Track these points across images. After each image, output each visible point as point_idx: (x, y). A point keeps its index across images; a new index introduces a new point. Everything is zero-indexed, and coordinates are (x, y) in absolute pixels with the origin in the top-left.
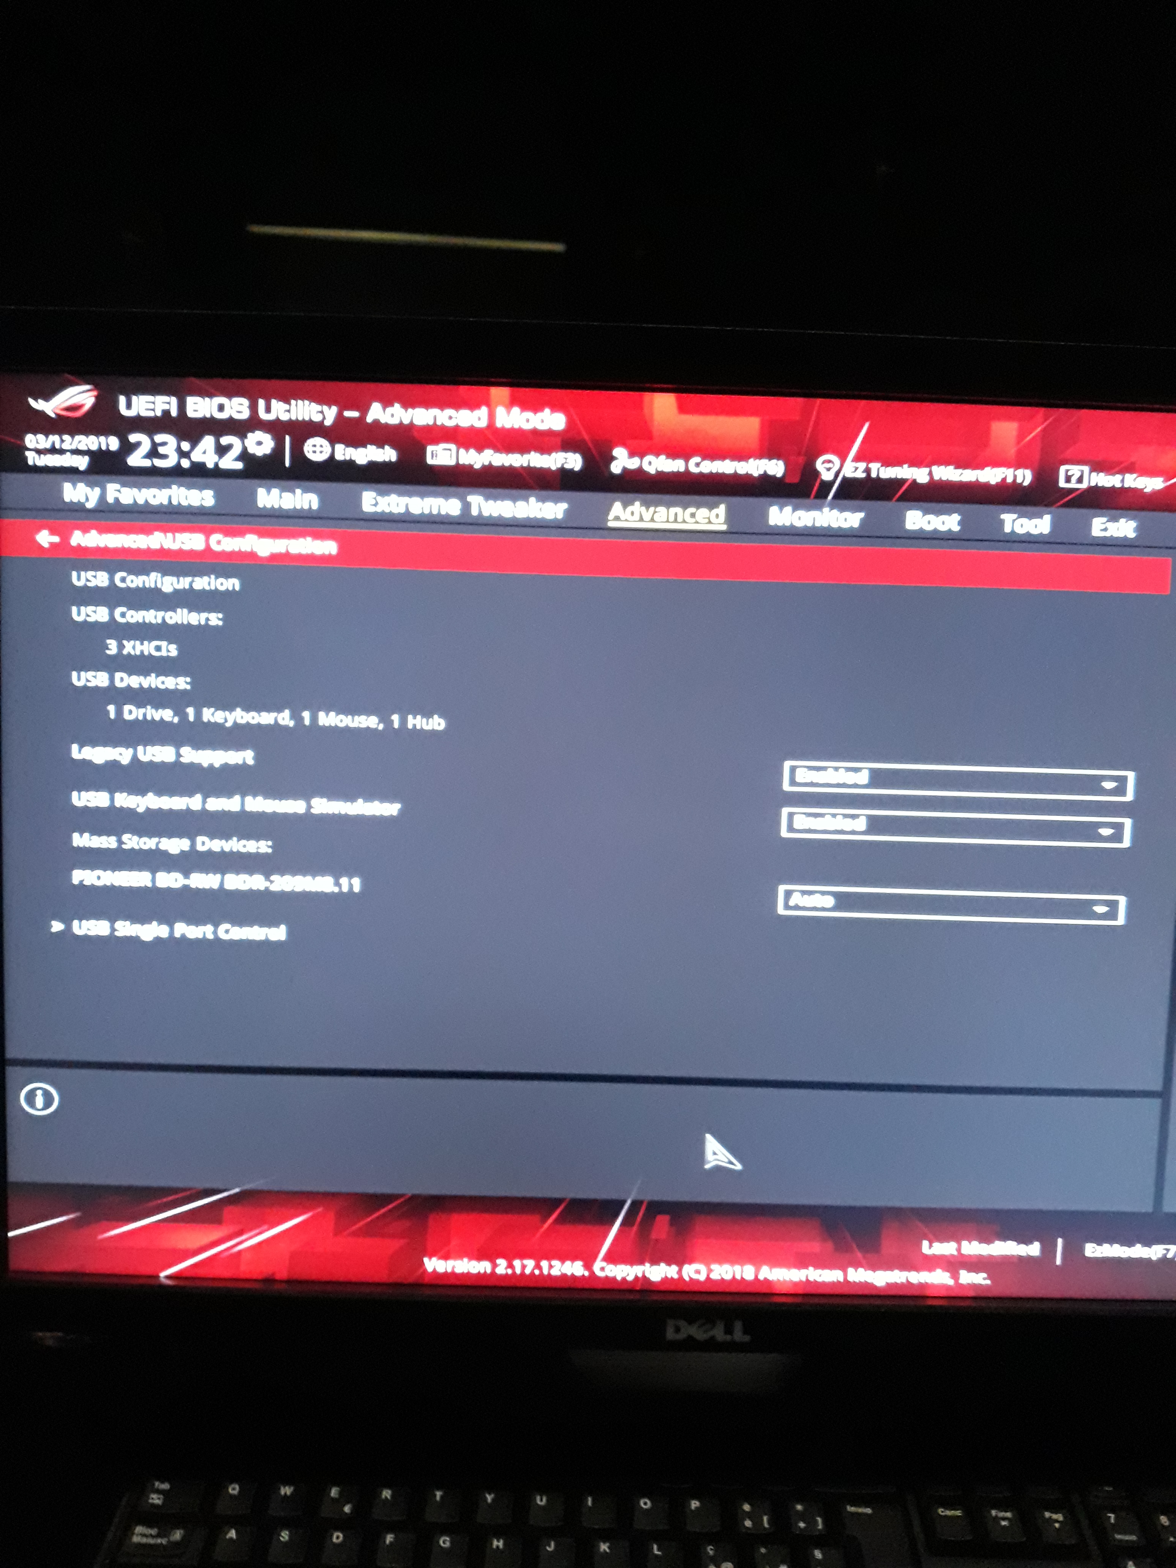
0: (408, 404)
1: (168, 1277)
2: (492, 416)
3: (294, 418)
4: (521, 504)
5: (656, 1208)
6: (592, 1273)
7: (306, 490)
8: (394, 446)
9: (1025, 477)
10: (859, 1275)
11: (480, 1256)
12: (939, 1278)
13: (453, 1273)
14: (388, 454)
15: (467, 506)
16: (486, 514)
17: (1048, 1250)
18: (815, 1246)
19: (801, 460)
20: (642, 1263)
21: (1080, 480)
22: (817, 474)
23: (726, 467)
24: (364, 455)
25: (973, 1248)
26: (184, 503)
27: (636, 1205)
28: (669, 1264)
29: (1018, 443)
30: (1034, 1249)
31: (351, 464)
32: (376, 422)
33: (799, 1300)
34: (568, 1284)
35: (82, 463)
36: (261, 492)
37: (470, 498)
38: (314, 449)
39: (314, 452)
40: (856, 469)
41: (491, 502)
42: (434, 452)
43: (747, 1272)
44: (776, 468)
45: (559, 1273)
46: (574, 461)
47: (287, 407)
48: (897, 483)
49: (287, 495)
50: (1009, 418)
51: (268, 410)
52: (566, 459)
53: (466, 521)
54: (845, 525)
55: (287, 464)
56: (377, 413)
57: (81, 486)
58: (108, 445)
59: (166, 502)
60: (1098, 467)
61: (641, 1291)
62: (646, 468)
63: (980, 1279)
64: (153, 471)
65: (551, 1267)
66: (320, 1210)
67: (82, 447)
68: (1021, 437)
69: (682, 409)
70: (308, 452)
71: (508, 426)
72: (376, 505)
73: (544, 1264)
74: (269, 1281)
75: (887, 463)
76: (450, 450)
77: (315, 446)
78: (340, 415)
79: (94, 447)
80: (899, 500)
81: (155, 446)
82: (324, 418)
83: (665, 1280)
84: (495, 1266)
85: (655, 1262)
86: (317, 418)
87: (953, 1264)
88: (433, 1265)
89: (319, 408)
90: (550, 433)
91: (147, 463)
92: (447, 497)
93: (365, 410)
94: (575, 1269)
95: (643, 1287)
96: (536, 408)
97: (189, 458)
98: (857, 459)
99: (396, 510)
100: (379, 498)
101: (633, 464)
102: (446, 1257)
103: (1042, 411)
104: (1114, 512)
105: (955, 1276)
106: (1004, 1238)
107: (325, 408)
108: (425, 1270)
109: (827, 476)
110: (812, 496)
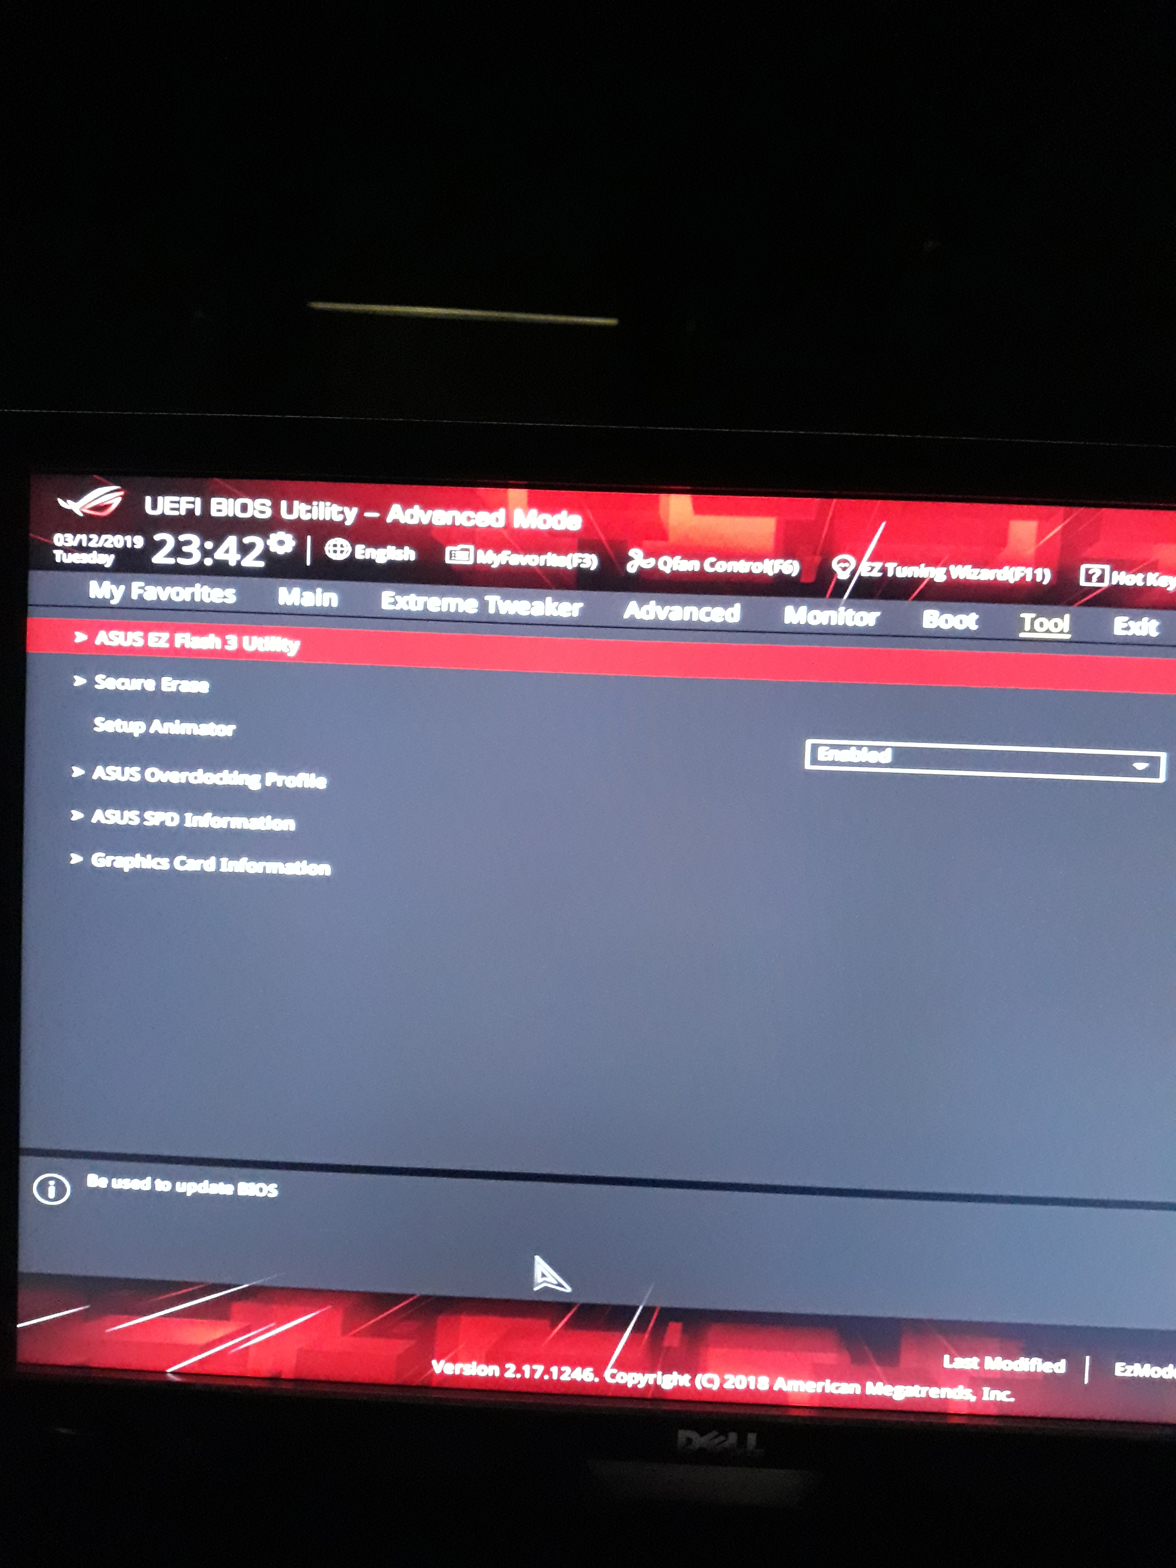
0: (427, 506)
1: (173, 1373)
2: (509, 518)
3: (315, 518)
4: (538, 604)
5: (669, 1315)
6: (602, 1379)
7: (326, 590)
8: (413, 546)
9: (1044, 576)
10: (877, 1389)
11: (488, 1361)
12: (961, 1394)
13: (461, 1376)
14: (408, 554)
15: (484, 605)
16: (502, 612)
17: (1075, 1368)
18: (830, 1358)
19: (818, 559)
20: (653, 1370)
21: (1101, 579)
22: (834, 573)
23: (741, 567)
24: (383, 555)
25: (995, 1364)
26: (207, 600)
27: (648, 1311)
28: (681, 1373)
29: (1038, 540)
30: (1060, 1367)
31: (371, 563)
32: (396, 523)
33: (813, 1413)
34: (577, 1391)
35: (108, 560)
36: (283, 592)
37: (487, 598)
38: (335, 548)
39: (335, 552)
40: (873, 568)
41: (508, 602)
42: (452, 552)
43: (763, 1383)
44: (791, 568)
45: (569, 1379)
46: (590, 561)
47: (309, 507)
48: (914, 582)
49: (308, 594)
50: (1029, 518)
51: (290, 511)
52: (582, 559)
53: (483, 620)
54: (861, 624)
55: (308, 563)
56: (396, 513)
57: (107, 584)
58: (133, 544)
59: (188, 599)
60: (1118, 566)
61: (653, 1400)
62: (661, 567)
63: (1002, 1396)
64: (177, 570)
65: (561, 1373)
66: (329, 1307)
67: (108, 545)
68: (1040, 535)
69: (698, 510)
70: (329, 551)
71: (525, 526)
72: (395, 603)
73: (554, 1370)
74: (275, 1379)
75: (903, 563)
76: (468, 550)
77: (335, 546)
78: (360, 516)
79: (120, 546)
80: (915, 599)
81: (179, 545)
82: (345, 519)
83: (678, 1389)
84: (503, 1370)
85: (667, 1370)
86: (338, 518)
87: (975, 1380)
88: (440, 1367)
89: (340, 509)
90: (566, 534)
91: (171, 561)
92: (465, 597)
93: (385, 511)
94: (585, 1375)
95: (655, 1395)
96: (553, 509)
97: (212, 557)
98: (872, 559)
99: (414, 609)
100: (398, 598)
101: (649, 564)
102: (454, 1360)
103: (1061, 510)
104: (1135, 611)
105: (978, 1393)
106: (1029, 1355)
107: (346, 509)
108: (434, 1372)
109: (843, 576)
110: (828, 595)
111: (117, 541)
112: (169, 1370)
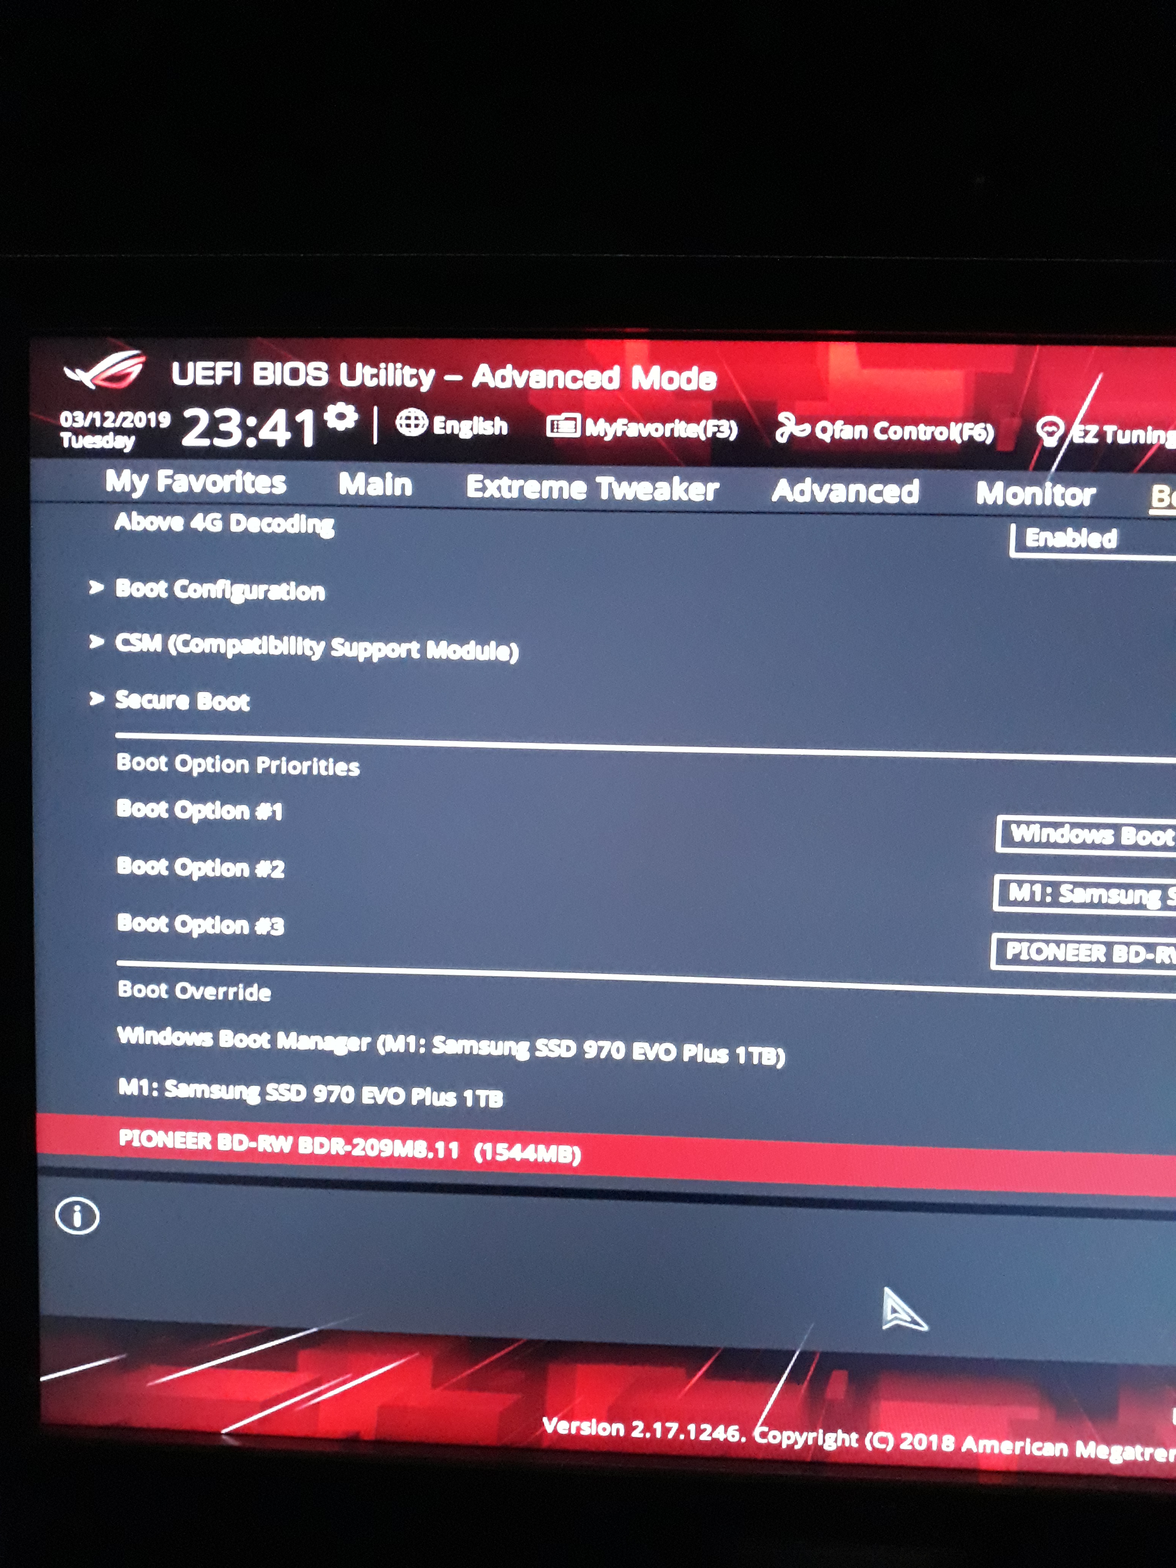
0: (522, 364)
1: (228, 1435)
2: (626, 377)
3: (382, 384)
4: (663, 486)
5: (832, 1361)
6: (751, 1439)
7: (397, 474)
8: (504, 417)
10: (1087, 1450)
13: (579, 1436)
14: (499, 427)
15: (594, 489)
16: (618, 496)
18: (1031, 1413)
19: (1017, 422)
20: (814, 1429)
22: (1039, 439)
23: (923, 432)
24: (469, 428)
26: (250, 490)
27: (807, 1357)
28: (848, 1431)
31: (453, 438)
32: (484, 386)
34: (720, 1453)
35: (126, 443)
36: (344, 478)
37: (598, 479)
38: (408, 422)
39: (408, 426)
40: (1086, 433)
41: (625, 484)
42: (555, 423)
43: (947, 1443)
44: (984, 433)
45: (709, 1439)
46: (728, 430)
47: (375, 371)
48: (1141, 448)
49: (376, 481)
51: (352, 376)
52: (718, 427)
53: (594, 507)
54: (1074, 504)
55: (375, 442)
56: (483, 375)
57: (127, 473)
58: (158, 423)
59: (227, 490)
61: (812, 1463)
62: (819, 434)
64: (212, 453)
65: (699, 1432)
66: (417, 1354)
67: (127, 425)
69: (865, 362)
70: (401, 426)
71: (646, 387)
72: (484, 489)
73: (692, 1427)
74: (353, 1440)
75: (1124, 426)
76: (575, 419)
77: (408, 418)
78: (438, 380)
79: (141, 425)
80: (1141, 471)
81: (214, 423)
82: (420, 384)
83: (843, 1450)
84: (630, 1429)
85: (829, 1429)
86: (411, 384)
88: (553, 1425)
89: (414, 371)
90: (699, 394)
91: (205, 442)
92: (571, 479)
93: (470, 372)
94: (732, 1434)
95: (815, 1457)
96: (681, 365)
97: (256, 437)
98: (1085, 421)
99: (507, 495)
100: (487, 482)
102: (569, 1417)
107: (422, 372)
108: (546, 1431)
109: (1050, 442)
110: (1031, 467)
111: (137, 419)
112: (224, 1431)
